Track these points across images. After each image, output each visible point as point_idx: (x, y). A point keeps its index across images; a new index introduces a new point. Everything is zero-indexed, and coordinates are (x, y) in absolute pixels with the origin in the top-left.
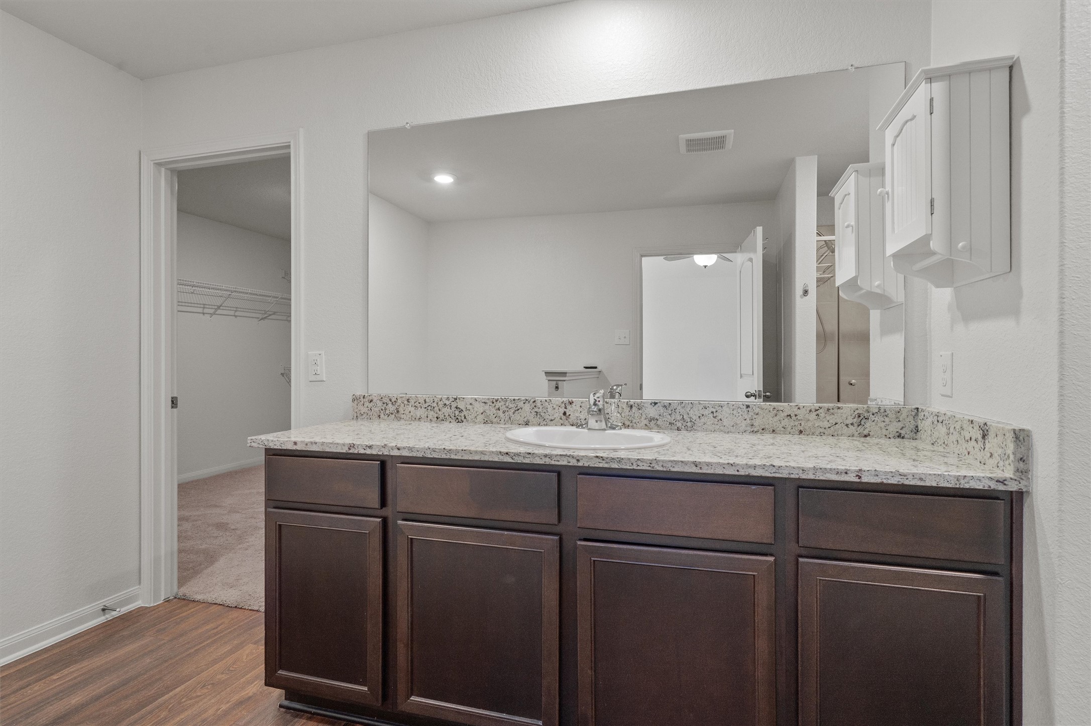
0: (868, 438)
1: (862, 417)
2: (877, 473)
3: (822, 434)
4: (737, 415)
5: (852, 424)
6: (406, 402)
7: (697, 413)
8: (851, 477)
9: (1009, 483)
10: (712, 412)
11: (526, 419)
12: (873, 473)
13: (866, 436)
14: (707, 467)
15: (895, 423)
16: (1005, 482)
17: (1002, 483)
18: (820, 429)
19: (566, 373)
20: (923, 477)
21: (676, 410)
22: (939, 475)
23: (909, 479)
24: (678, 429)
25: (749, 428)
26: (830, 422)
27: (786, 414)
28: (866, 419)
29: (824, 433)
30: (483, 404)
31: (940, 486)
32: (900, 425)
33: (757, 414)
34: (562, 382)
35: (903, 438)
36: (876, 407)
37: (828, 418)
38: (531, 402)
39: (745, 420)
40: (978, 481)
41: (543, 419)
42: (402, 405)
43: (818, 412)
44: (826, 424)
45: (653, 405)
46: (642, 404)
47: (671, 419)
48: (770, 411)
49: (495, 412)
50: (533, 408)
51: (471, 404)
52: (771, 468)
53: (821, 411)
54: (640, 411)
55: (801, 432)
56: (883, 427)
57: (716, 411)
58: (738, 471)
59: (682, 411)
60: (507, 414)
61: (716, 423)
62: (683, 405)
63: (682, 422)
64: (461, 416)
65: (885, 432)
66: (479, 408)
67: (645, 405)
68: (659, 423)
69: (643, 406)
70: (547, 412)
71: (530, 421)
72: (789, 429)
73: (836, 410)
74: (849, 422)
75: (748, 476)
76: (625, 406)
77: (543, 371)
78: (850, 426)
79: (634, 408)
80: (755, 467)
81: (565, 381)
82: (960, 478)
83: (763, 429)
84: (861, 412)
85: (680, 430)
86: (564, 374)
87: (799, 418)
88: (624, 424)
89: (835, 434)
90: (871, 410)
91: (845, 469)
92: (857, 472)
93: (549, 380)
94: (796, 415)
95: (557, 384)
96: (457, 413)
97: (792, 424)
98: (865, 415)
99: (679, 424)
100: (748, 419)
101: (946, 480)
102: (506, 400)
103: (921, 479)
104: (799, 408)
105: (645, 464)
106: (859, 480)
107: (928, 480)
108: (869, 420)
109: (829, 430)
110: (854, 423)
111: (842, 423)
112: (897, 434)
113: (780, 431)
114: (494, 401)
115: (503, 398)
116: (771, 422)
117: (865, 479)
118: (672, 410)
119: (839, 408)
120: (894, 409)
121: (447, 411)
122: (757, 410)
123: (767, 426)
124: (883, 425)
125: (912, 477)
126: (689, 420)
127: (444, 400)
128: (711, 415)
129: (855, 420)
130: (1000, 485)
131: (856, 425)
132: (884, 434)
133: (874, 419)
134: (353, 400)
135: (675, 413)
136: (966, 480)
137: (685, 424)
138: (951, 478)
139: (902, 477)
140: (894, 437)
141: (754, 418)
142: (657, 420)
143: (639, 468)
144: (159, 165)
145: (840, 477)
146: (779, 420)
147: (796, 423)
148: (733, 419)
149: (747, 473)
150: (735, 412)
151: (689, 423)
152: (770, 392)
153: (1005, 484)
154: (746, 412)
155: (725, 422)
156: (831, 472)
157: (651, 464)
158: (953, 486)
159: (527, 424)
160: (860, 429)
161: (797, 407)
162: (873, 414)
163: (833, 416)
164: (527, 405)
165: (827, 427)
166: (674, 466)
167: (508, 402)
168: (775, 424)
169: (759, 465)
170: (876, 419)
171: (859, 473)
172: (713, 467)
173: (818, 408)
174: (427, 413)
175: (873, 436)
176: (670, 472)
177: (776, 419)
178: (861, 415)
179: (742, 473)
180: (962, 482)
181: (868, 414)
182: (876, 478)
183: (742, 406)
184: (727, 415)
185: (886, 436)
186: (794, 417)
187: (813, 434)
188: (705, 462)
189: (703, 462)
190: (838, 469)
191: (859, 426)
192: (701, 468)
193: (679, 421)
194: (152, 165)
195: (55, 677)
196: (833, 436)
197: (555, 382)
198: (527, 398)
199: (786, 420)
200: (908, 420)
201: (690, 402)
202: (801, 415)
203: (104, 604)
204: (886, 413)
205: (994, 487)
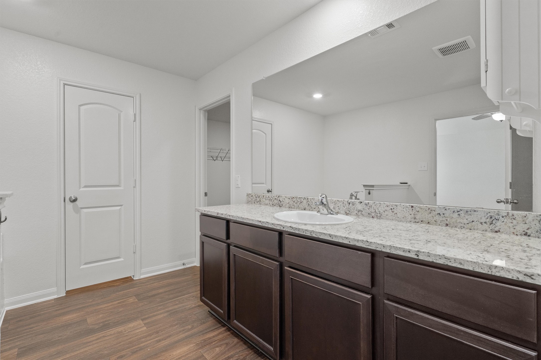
0: (498, 233)
1: (493, 218)
2: (429, 255)
3: (462, 227)
4: (406, 211)
5: (485, 223)
6: (263, 197)
7: (383, 209)
8: (412, 255)
9: (537, 278)
10: (391, 209)
11: (304, 207)
12: (427, 254)
13: (496, 232)
14: (335, 238)
15: (522, 225)
16: (533, 277)
17: (530, 277)
18: (461, 224)
19: (374, 186)
20: (462, 262)
21: (372, 207)
22: (474, 262)
23: (452, 262)
24: (373, 217)
25: (413, 220)
26: (468, 220)
27: (437, 213)
28: (497, 220)
29: (464, 227)
30: (289, 199)
31: (475, 270)
32: (526, 226)
33: (418, 212)
34: (372, 190)
35: (529, 236)
36: (505, 212)
37: (467, 217)
38: (306, 199)
39: (411, 215)
40: (508, 272)
41: (311, 208)
42: (262, 198)
43: (459, 213)
44: (466, 222)
45: (360, 203)
46: (355, 202)
47: (369, 211)
48: (426, 210)
49: (293, 203)
50: (307, 202)
51: (284, 199)
52: (366, 243)
53: (461, 212)
54: (354, 206)
55: (447, 225)
56: (511, 227)
57: (394, 208)
58: (350, 242)
59: (375, 207)
60: (297, 204)
61: (393, 215)
62: (375, 204)
63: (375, 213)
64: (281, 204)
65: (512, 230)
66: (287, 201)
67: (356, 203)
68: (363, 213)
69: (355, 203)
70: (313, 204)
71: (306, 208)
72: (439, 222)
73: (473, 212)
74: (483, 220)
75: (355, 245)
76: (346, 203)
77: (362, 185)
78: (484, 224)
79: (351, 204)
80: (358, 241)
81: (373, 190)
82: (491, 267)
83: (422, 221)
84: (492, 215)
85: (374, 218)
86: (373, 186)
87: (446, 216)
88: (346, 212)
89: (472, 228)
90: (501, 214)
91: (409, 249)
92: (416, 252)
93: (365, 189)
94: (444, 214)
95: (369, 191)
96: (279, 202)
97: (441, 219)
98: (496, 217)
99: (373, 214)
100: (412, 214)
101: (480, 267)
102: (297, 198)
103: (461, 263)
104: (446, 210)
105: (309, 233)
106: (417, 258)
107: (466, 265)
108: (500, 221)
109: (467, 225)
110: (487, 222)
111: (478, 222)
112: (524, 233)
113: (433, 223)
114: (293, 198)
115: (296, 196)
116: (427, 217)
117: (421, 257)
118: (369, 207)
119: (475, 211)
120: (521, 214)
121: (276, 201)
122: (418, 209)
123: (424, 220)
124: (511, 225)
125: (454, 261)
126: (378, 213)
127: (275, 197)
128: (391, 211)
129: (488, 220)
130: (528, 278)
131: (489, 223)
132: (513, 231)
133: (503, 220)
134: (247, 196)
135: (371, 208)
136: (497, 270)
137: (376, 214)
138: (485, 267)
139: (447, 260)
140: (521, 235)
141: (416, 214)
142: (362, 211)
143: (306, 234)
144: (200, 109)
145: (405, 254)
146: (432, 216)
147: (444, 219)
148: (403, 213)
149: (354, 244)
150: (404, 210)
151: (378, 214)
152: (516, 200)
153: (532, 279)
154: (411, 210)
155: (399, 215)
156: (400, 250)
157: (311, 233)
158: (486, 273)
159: (305, 210)
160: (492, 227)
161: (444, 209)
162: (503, 217)
163: (471, 216)
164: (305, 200)
165: (466, 223)
166: (321, 235)
167: (297, 199)
168: (429, 218)
169: (360, 240)
170: (505, 220)
171: (418, 253)
172: (338, 238)
173: (459, 210)
174: (269, 202)
175: (502, 232)
176: (319, 238)
177: (430, 215)
178: (493, 217)
179: (351, 243)
180: (494, 270)
181: (499, 217)
182: (428, 258)
183: (408, 206)
184: (400, 211)
185: (514, 233)
186: (442, 215)
187: (456, 227)
188: (334, 235)
189: (333, 235)
190: (404, 248)
191: (491, 224)
192: (332, 238)
193: (373, 213)
194: (198, 110)
195: (161, 282)
196: (470, 229)
197: (368, 190)
198: (305, 197)
199: (437, 216)
200: (534, 223)
201: (379, 202)
202: (447, 213)
203: (183, 262)
204: (514, 217)
205: (522, 279)
